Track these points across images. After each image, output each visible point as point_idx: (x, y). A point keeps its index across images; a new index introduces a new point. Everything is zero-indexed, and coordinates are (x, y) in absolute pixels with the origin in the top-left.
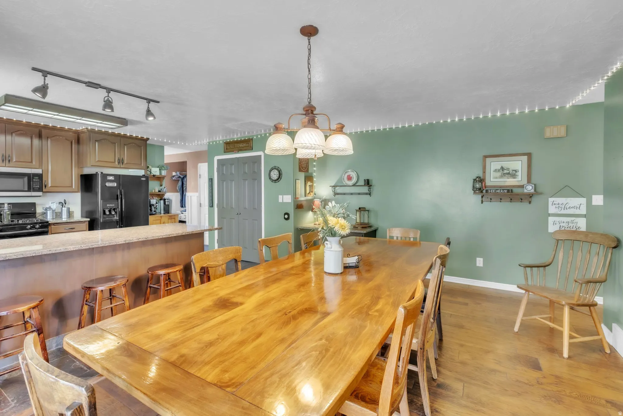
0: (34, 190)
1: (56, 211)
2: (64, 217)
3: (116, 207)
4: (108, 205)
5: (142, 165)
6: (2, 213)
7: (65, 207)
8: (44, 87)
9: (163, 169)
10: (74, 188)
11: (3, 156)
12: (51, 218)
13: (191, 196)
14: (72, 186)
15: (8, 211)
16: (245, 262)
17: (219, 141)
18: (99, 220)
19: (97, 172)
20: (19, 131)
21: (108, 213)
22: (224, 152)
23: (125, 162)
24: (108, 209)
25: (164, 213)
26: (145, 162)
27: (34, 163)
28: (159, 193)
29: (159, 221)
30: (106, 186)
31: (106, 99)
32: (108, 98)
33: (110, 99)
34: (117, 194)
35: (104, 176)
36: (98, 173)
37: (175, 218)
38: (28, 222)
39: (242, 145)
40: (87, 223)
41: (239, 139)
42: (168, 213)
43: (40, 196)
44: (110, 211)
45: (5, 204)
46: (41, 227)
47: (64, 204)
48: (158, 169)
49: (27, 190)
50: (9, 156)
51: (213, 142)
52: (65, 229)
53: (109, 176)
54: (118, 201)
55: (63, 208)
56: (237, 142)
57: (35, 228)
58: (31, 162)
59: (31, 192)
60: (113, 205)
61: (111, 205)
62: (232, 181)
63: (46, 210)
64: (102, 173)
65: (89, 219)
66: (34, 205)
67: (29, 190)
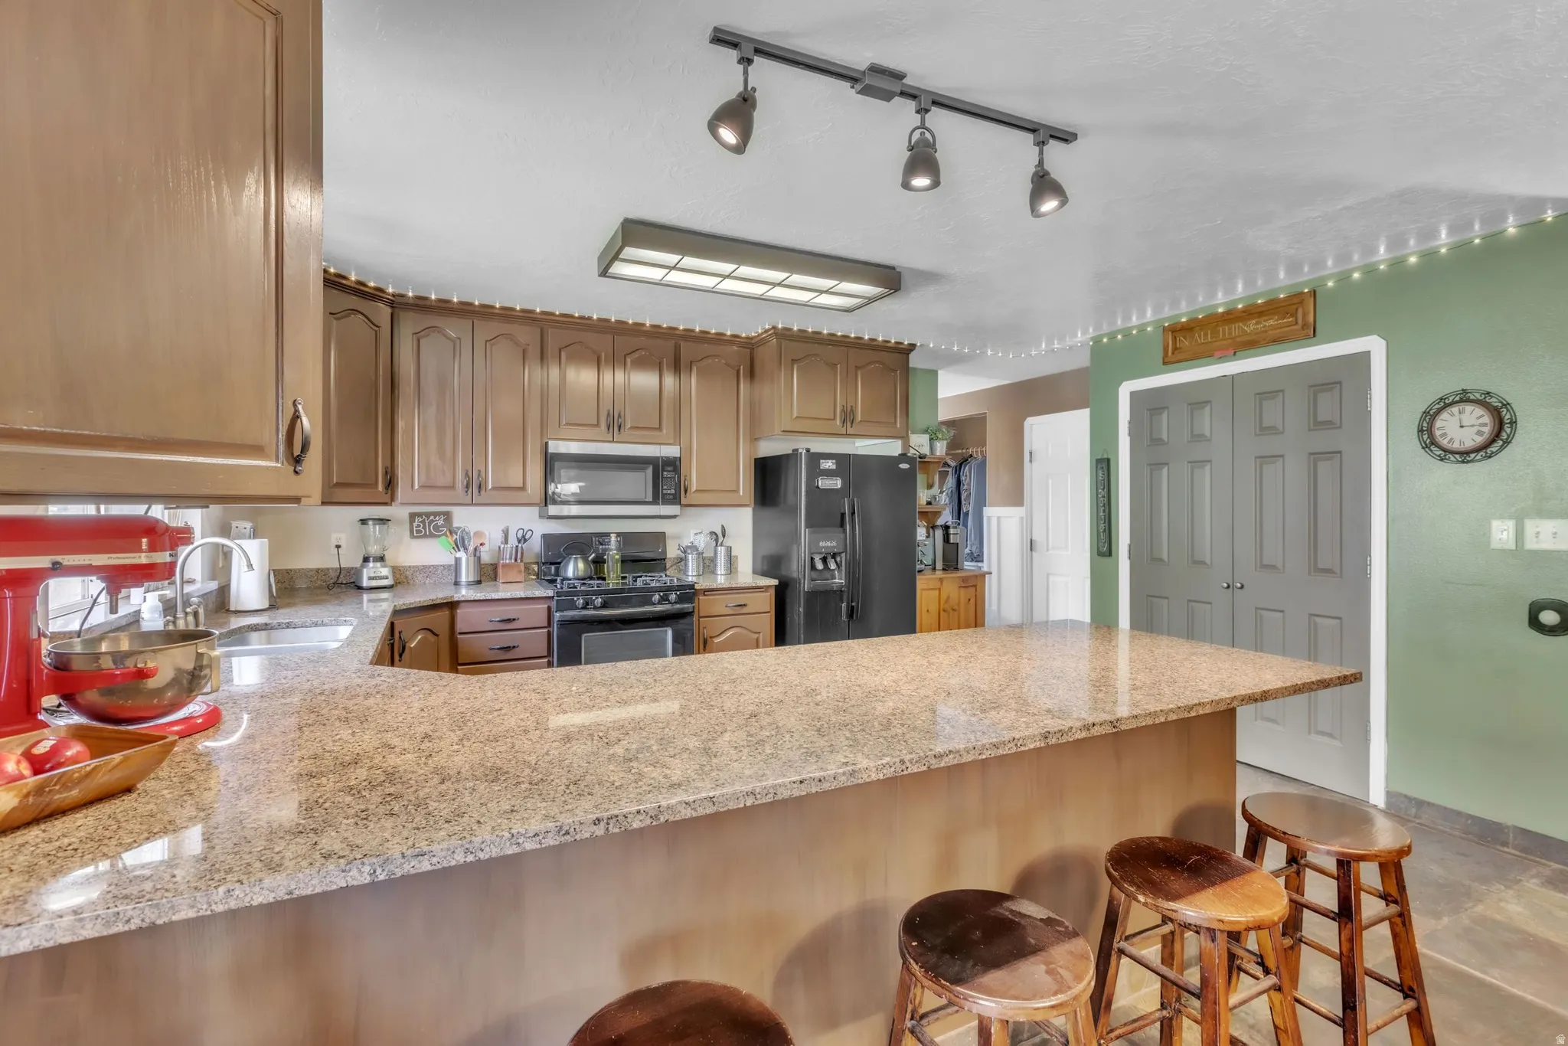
0: (667, 501)
1: (704, 555)
2: (719, 573)
3: (841, 550)
4: (821, 543)
5: (898, 426)
6: (605, 557)
7: (721, 545)
8: (745, 100)
9: (940, 436)
10: (741, 494)
11: (608, 414)
12: (695, 574)
13: (999, 518)
14: (737, 491)
15: (617, 554)
16: (1259, 774)
17: (1142, 328)
18: (800, 583)
19: (797, 450)
20: (637, 352)
21: (820, 566)
22: (1165, 363)
23: (859, 418)
24: (821, 553)
25: (943, 569)
26: (905, 416)
27: (665, 431)
28: (929, 509)
29: (937, 592)
30: (818, 487)
31: (916, 136)
32: (922, 134)
33: (928, 135)
34: (842, 511)
35: (815, 458)
36: (800, 451)
37: (975, 586)
38: (653, 585)
39: (1257, 323)
40: (772, 591)
41: (1240, 306)
42: (956, 569)
43: (675, 517)
44: (824, 560)
45: (612, 535)
46: (681, 599)
47: (721, 539)
48: (927, 437)
49: (651, 500)
50: (619, 416)
51: (1112, 336)
52: (726, 606)
53: (825, 459)
54: (845, 531)
55: (719, 548)
56: (1231, 317)
57: (669, 600)
58: (660, 429)
59: (659, 504)
60: (834, 544)
61: (829, 544)
62: (1197, 464)
63: (685, 552)
64: (808, 450)
65: (775, 582)
66: (660, 538)
67: (655, 501)
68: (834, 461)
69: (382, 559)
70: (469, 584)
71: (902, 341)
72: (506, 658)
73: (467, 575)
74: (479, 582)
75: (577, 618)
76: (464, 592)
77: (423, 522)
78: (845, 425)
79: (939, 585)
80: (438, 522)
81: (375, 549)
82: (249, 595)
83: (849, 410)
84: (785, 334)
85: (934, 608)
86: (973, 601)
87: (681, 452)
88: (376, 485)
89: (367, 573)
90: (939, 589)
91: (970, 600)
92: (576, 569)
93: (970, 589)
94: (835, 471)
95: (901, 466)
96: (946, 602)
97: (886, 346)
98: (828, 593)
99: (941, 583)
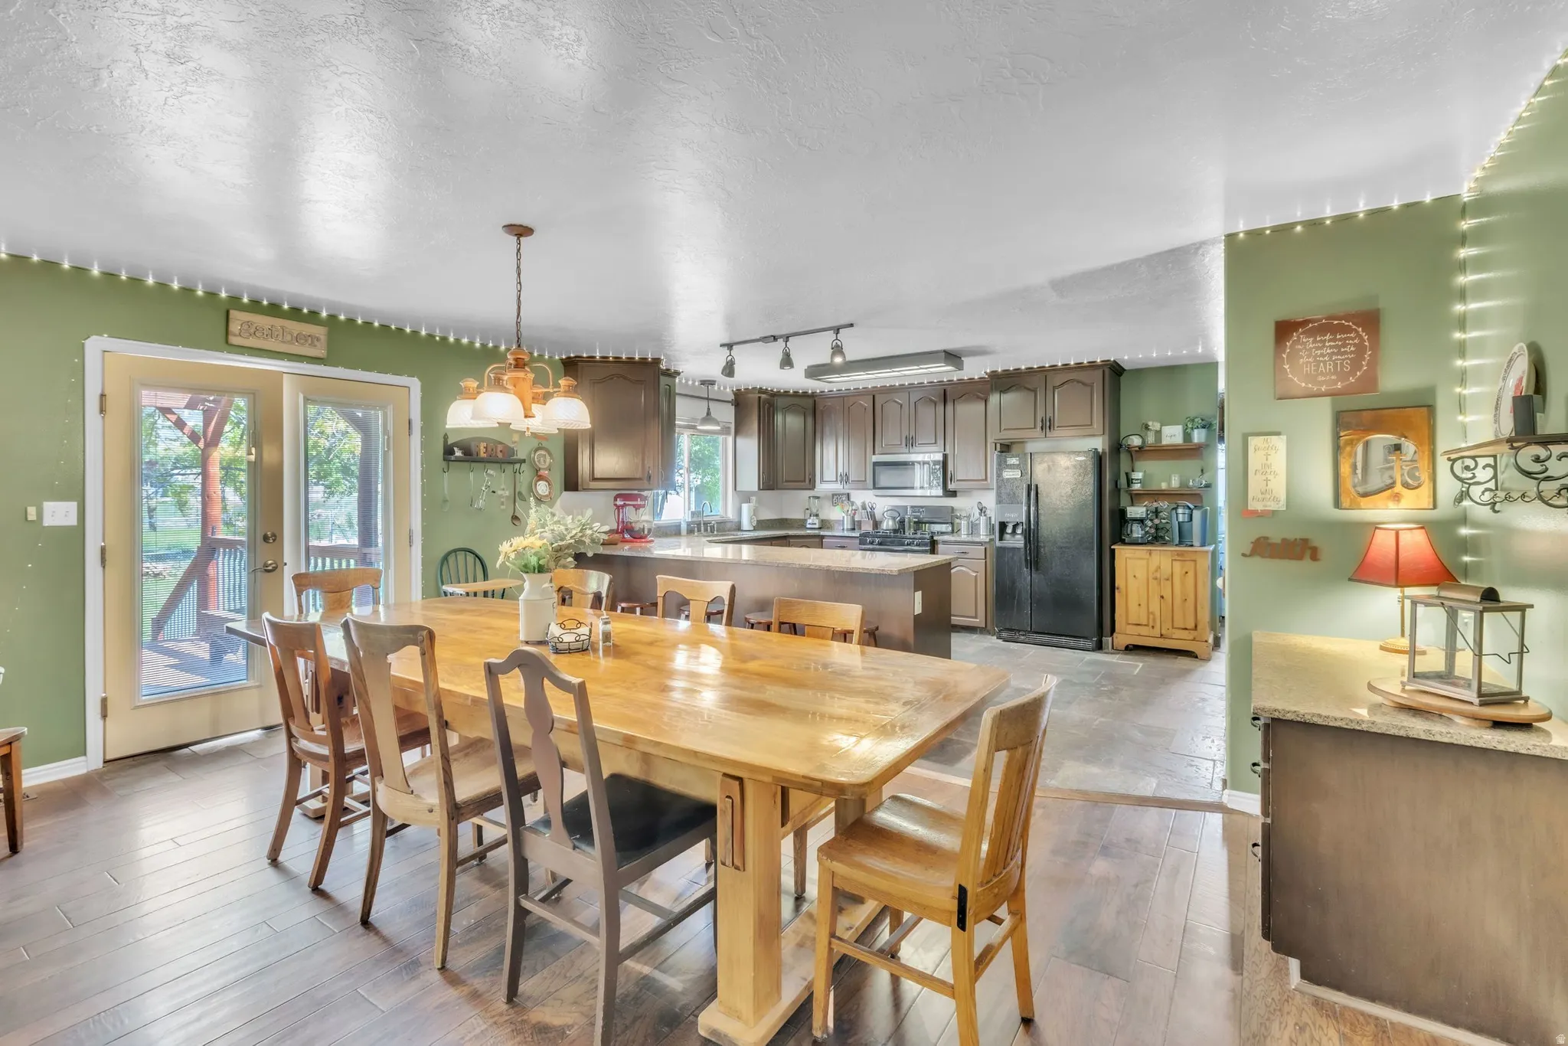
0: (935, 487)
4: (1006, 515)
5: (1095, 427)
7: (984, 516)
10: (988, 482)
11: (906, 438)
14: (985, 480)
15: (912, 518)
18: (995, 542)
20: (922, 399)
23: (1056, 424)
26: (1102, 418)
30: (1003, 477)
37: (1195, 560)
50: (912, 438)
53: (1011, 458)
54: (1023, 507)
58: (936, 443)
60: (1016, 516)
61: (1012, 515)
68: (1017, 458)
70: (848, 530)
71: (1110, 359)
77: (837, 499)
78: (1044, 430)
79: (1148, 556)
80: (844, 499)
81: (814, 511)
82: (746, 524)
83: (1048, 420)
84: (994, 375)
85: (1141, 574)
86: (1191, 574)
87: (945, 456)
88: (805, 481)
89: (810, 521)
90: (1148, 559)
91: (1187, 573)
92: (888, 524)
93: (1187, 563)
94: (1018, 465)
95: (1077, 459)
96: (1156, 571)
97: (1079, 367)
98: (1014, 549)
99: (1150, 554)
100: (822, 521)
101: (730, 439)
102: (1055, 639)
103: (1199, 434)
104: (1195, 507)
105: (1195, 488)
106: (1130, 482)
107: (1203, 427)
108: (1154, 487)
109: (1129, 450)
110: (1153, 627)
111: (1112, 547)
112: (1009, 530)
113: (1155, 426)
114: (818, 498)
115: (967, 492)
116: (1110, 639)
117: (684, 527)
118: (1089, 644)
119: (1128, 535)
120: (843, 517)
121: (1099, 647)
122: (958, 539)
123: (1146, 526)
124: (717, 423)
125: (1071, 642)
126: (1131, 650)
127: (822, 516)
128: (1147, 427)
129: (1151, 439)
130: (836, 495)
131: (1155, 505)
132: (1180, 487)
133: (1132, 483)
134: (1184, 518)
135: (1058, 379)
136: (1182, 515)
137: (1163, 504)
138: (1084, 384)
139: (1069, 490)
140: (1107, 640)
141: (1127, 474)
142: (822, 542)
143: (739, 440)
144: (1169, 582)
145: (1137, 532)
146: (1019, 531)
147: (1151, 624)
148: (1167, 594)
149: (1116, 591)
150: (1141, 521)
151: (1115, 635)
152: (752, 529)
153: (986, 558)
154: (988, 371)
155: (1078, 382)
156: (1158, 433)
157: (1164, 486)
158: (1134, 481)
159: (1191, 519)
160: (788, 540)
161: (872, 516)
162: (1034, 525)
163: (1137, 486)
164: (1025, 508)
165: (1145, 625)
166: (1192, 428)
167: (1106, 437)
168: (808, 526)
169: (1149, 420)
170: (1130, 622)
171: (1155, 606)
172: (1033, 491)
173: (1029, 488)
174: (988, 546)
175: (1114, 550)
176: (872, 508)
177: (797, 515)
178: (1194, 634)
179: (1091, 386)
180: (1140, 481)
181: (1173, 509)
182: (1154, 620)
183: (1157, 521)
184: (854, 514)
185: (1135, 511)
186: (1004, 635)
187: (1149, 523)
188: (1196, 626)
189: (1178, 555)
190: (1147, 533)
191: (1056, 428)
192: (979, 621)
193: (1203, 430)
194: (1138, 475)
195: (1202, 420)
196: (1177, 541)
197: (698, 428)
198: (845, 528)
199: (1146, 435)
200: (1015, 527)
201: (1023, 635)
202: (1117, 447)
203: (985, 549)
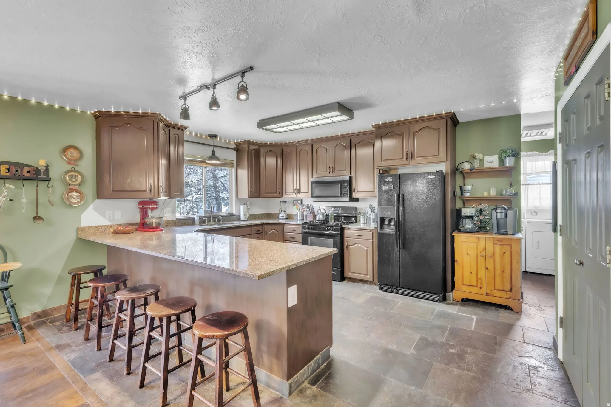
68: (391, 178)
69: (285, 212)
70: (300, 220)
71: (451, 111)
72: (292, 240)
73: (300, 218)
74: (287, 219)
75: (305, 232)
76: (299, 222)
77: (296, 202)
78: (408, 160)
79: (477, 241)
80: (299, 203)
81: (283, 209)
82: (242, 218)
83: (410, 153)
84: (377, 127)
85: (472, 253)
86: (508, 254)
87: (351, 178)
88: (276, 193)
89: (280, 215)
90: (477, 243)
91: (504, 253)
92: (319, 218)
93: (505, 246)
94: (392, 182)
95: (430, 177)
96: (483, 251)
97: (431, 118)
98: (389, 234)
99: (479, 239)
100: (288, 214)
101: (234, 170)
102: (415, 293)
103: (509, 160)
104: (509, 208)
105: (507, 196)
106: (462, 192)
107: (513, 156)
108: (478, 195)
109: (462, 173)
110: (481, 288)
111: (453, 234)
112: (386, 223)
113: (479, 156)
114: (285, 202)
115: (364, 199)
116: (451, 294)
117: (197, 220)
118: (437, 298)
119: (463, 226)
120: (298, 213)
121: (444, 299)
122: (359, 227)
123: (474, 220)
124: (218, 159)
125: (426, 295)
126: (465, 301)
127: (288, 212)
128: (474, 157)
129: (477, 165)
130: (295, 200)
131: (480, 207)
132: (496, 195)
133: (464, 193)
134: (501, 215)
135: (417, 127)
136: (500, 213)
137: (485, 206)
138: (434, 129)
139: (424, 197)
140: (449, 295)
141: (461, 187)
142: (283, 227)
143: (239, 171)
144: (492, 259)
145: (469, 224)
146: (392, 223)
147: (479, 286)
148: (491, 267)
149: (455, 262)
150: (471, 217)
151: (454, 291)
152: (246, 219)
153: (373, 239)
154: (374, 124)
155: (430, 128)
156: (482, 161)
157: (486, 195)
158: (466, 192)
159: (506, 216)
160: (264, 226)
161: (313, 212)
162: (401, 218)
163: (467, 195)
164: (395, 208)
165: (475, 286)
166: (505, 157)
167: (449, 163)
168: (280, 218)
169: (475, 153)
170: (464, 284)
171: (482, 273)
172: (401, 198)
173: (398, 196)
174: (374, 232)
175: (454, 236)
176: (312, 208)
177: (275, 211)
178: (510, 294)
179: (439, 130)
180: (470, 192)
181: (493, 209)
182: (481, 283)
183: (481, 217)
184: (304, 211)
185: (467, 211)
186: (384, 287)
187: (476, 219)
188: (511, 289)
189: (498, 241)
190: (475, 224)
191: (415, 158)
192: (369, 277)
193: (513, 157)
194: (468, 188)
195: (512, 151)
196: (495, 231)
197: (207, 162)
198: (299, 218)
199: (474, 162)
200: (390, 221)
201: (395, 289)
202: (455, 170)
203: (373, 233)
